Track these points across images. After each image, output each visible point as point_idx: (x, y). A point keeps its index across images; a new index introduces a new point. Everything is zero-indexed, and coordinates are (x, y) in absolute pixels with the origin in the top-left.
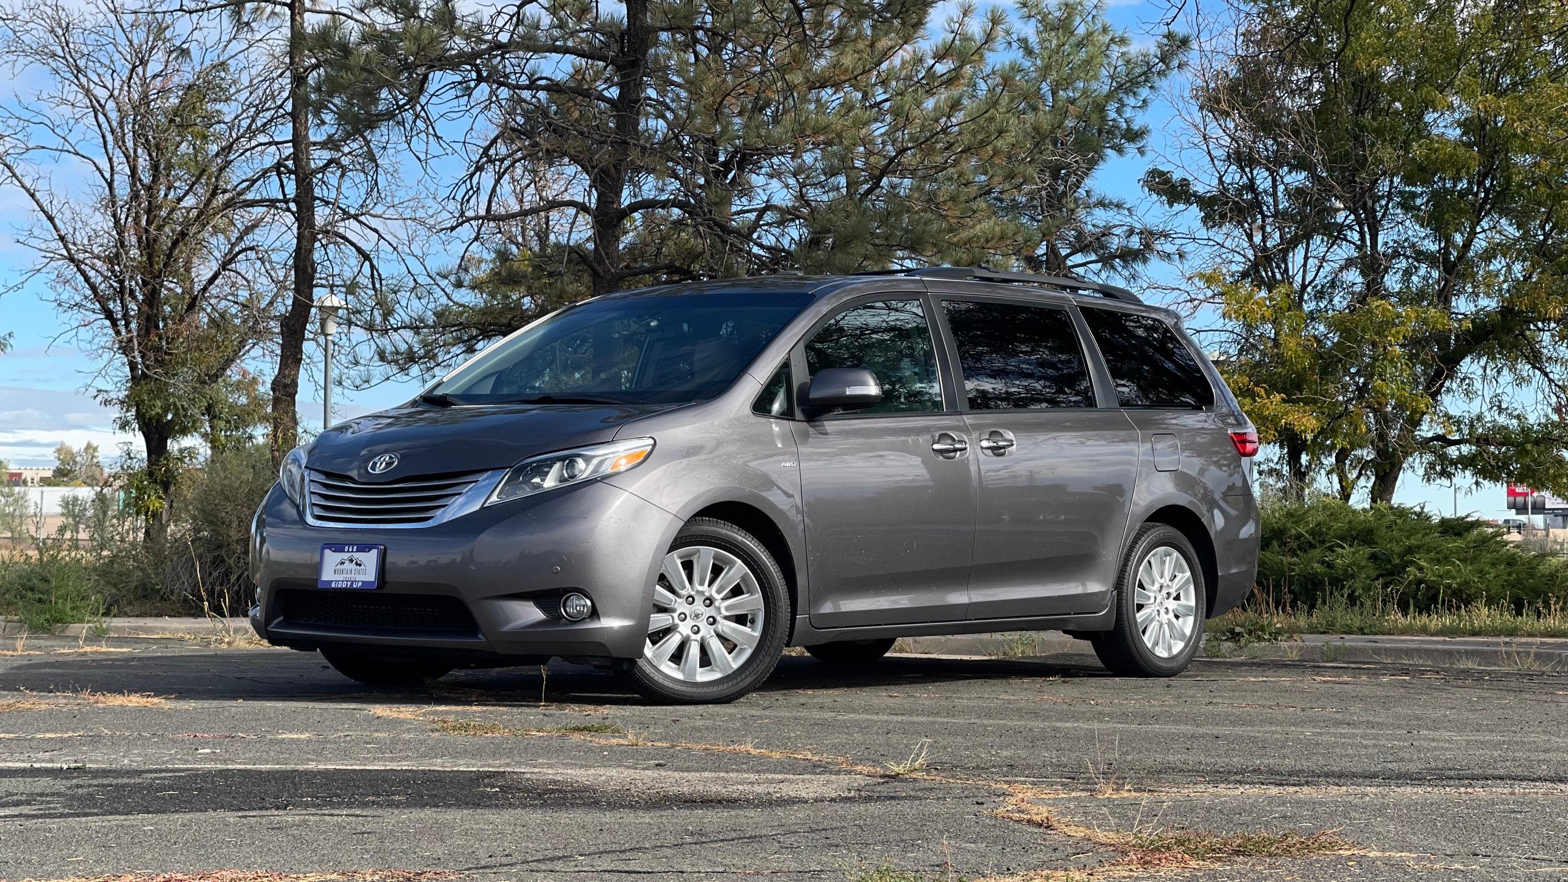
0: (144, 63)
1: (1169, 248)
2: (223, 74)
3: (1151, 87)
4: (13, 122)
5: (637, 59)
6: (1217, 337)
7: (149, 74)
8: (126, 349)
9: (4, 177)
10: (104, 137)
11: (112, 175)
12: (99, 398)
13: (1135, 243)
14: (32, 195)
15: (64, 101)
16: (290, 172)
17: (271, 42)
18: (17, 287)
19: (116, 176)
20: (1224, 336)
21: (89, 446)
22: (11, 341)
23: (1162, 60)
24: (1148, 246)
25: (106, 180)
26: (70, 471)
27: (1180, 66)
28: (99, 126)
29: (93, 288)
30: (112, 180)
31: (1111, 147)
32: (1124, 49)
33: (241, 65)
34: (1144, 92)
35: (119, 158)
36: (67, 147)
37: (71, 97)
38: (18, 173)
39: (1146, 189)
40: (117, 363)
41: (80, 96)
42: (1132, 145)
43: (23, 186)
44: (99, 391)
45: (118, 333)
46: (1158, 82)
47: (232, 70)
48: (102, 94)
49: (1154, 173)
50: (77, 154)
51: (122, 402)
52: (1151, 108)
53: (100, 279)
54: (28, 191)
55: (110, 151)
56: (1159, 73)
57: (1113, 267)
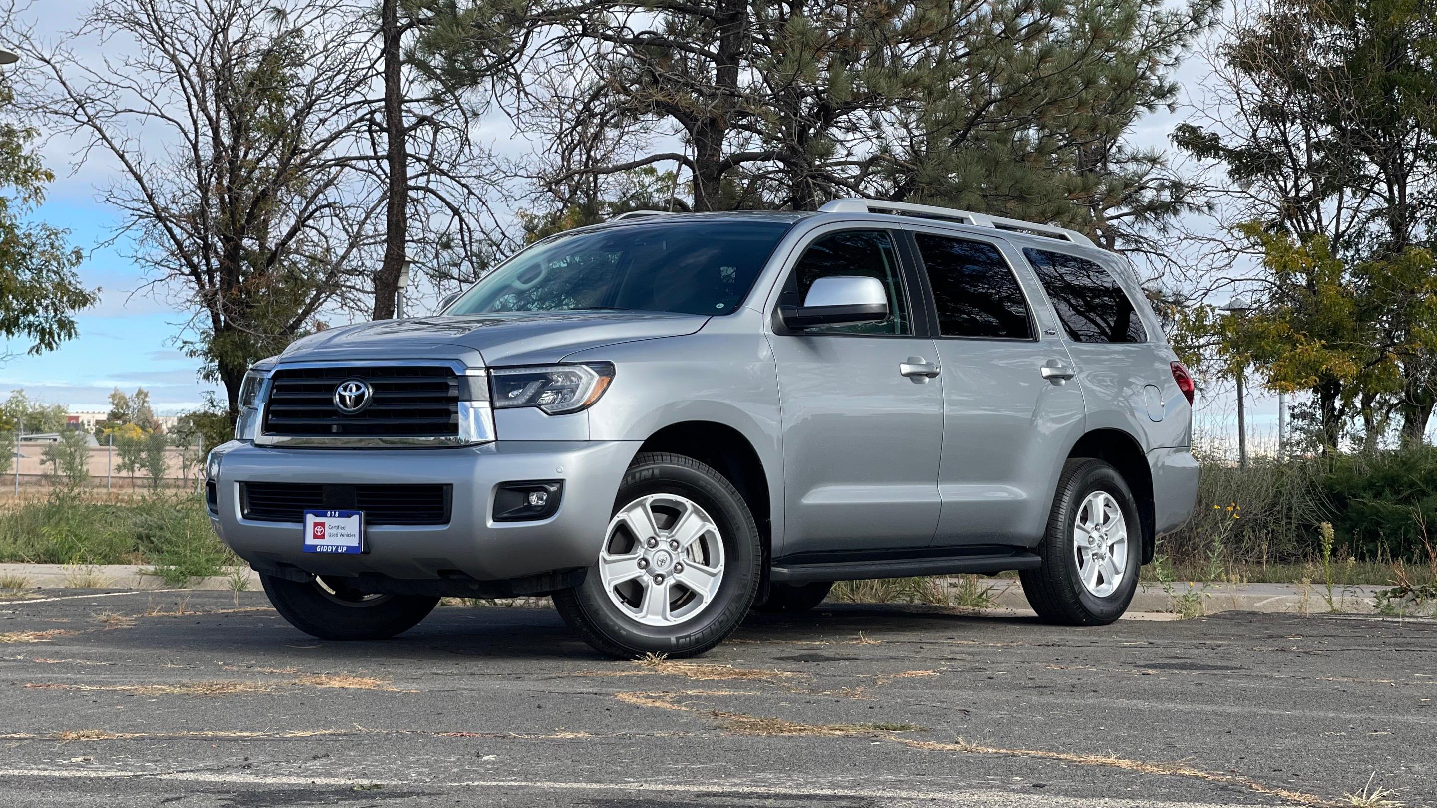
0: (224, 30)
1: (1201, 200)
2: (298, 41)
3: (1183, 46)
4: (103, 86)
5: (738, 13)
6: (1249, 286)
7: (230, 40)
8: (209, 301)
9: (94, 139)
10: (188, 100)
11: (196, 136)
12: (185, 349)
13: (1166, 196)
14: (122, 157)
15: (150, 66)
16: (382, 130)
17: (344, 9)
18: (107, 243)
19: (200, 138)
20: (1257, 285)
21: (140, 392)
22: (100, 295)
23: (1194, 19)
24: (1178, 200)
25: (190, 141)
26: (123, 414)
27: (1211, 24)
28: (184, 89)
29: (179, 244)
30: (197, 142)
31: (1143, 105)
32: (1155, 9)
33: (316, 31)
34: (1176, 50)
35: (202, 120)
36: (154, 110)
37: (158, 63)
38: (108, 135)
39: (1175, 144)
40: (202, 316)
41: (166, 61)
42: (1161, 102)
43: (113, 148)
44: (185, 342)
45: (202, 286)
46: (1189, 40)
47: (306, 37)
48: (185, 60)
49: (1184, 128)
50: (163, 116)
51: (205, 354)
52: (1183, 65)
53: (185, 236)
54: (117, 152)
55: (195, 114)
56: (1191, 31)
57: (1146, 219)
